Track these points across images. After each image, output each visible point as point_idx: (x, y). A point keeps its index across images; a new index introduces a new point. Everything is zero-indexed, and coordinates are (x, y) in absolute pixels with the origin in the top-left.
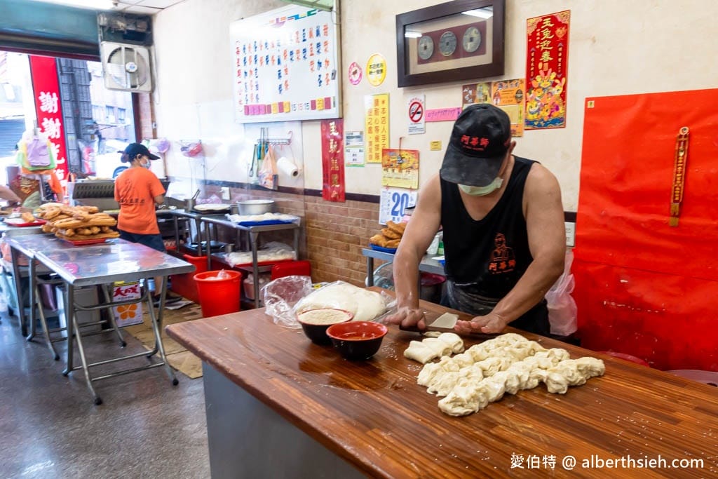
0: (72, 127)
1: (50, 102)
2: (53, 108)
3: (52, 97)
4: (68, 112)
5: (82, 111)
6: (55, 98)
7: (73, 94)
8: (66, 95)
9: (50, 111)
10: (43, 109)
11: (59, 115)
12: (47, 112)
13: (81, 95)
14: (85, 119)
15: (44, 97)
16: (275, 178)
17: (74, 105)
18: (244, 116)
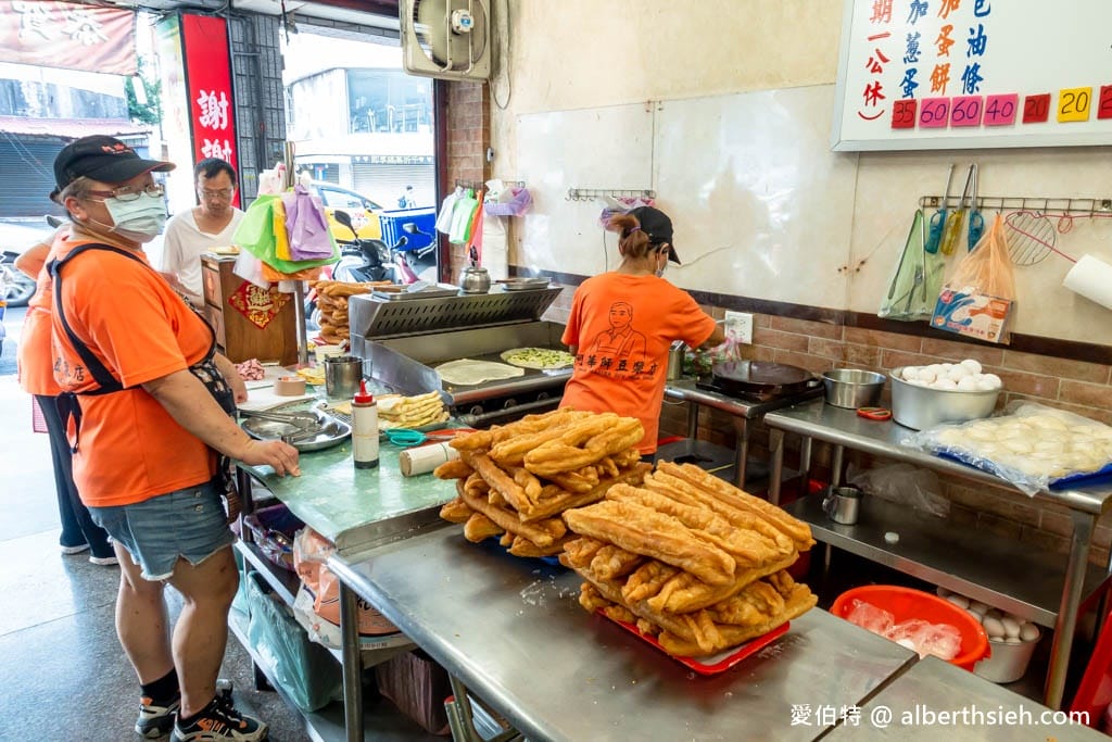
0: (252, 156)
1: (214, 110)
2: (221, 120)
3: (219, 99)
4: (245, 128)
5: (269, 126)
6: (224, 103)
7: (254, 95)
8: (242, 97)
9: (215, 127)
10: (204, 121)
11: (229, 135)
12: (210, 127)
13: (267, 95)
14: (274, 140)
15: (205, 99)
16: (1008, 311)
17: (256, 114)
18: (891, 130)
